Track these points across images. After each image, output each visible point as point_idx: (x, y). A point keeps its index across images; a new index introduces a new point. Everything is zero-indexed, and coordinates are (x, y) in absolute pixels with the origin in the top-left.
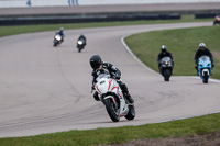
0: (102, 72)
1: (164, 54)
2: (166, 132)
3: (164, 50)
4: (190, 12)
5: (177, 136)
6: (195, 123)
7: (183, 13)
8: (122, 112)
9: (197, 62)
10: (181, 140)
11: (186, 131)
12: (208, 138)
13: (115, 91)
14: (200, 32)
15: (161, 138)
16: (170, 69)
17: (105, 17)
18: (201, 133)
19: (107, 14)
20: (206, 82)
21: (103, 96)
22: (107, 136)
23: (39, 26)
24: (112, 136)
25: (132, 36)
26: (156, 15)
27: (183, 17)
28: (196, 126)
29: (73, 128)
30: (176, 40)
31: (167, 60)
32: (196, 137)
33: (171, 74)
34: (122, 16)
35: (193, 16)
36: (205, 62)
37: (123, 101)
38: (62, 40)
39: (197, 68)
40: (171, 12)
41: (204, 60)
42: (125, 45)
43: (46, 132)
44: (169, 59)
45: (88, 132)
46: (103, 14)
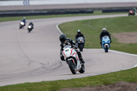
0: (67, 44)
1: (79, 35)
2: (84, 83)
3: (79, 33)
4: (99, 9)
5: (92, 86)
6: (102, 78)
7: (95, 9)
8: (78, 68)
9: (101, 39)
10: (94, 88)
11: (97, 83)
12: (111, 87)
13: (74, 56)
14: (105, 21)
15: (81, 88)
16: (83, 44)
17: (46, 12)
18: (106, 84)
19: (48, 10)
20: (107, 51)
21: (67, 58)
22: (48, 86)
23: (5, 18)
24: (51, 86)
25: (63, 24)
26: (78, 11)
27: (95, 12)
28: (103, 80)
29: (27, 81)
31: (81, 39)
32: (103, 86)
33: (83, 47)
35: (101, 12)
36: (106, 39)
37: (79, 62)
39: (101, 43)
40: (87, 9)
41: (106, 38)
42: (59, 29)
43: (9, 84)
44: (82, 38)
45: (36, 84)
46: (45, 10)
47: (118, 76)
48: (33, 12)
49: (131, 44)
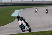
21: (20, 25)
46: (50, 3)
48: (46, 4)
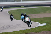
4: (23, 5)
6: (25, 31)
8: (30, 25)
11: (23, 33)
13: (29, 21)
18: (26, 33)
19: (4, 6)
21: (27, 22)
25: (10, 11)
30: (20, 12)
31: (12, 17)
34: (7, 6)
37: (30, 23)
38: (2, 10)
40: (19, 5)
47: (30, 30)
49: (35, 18)
